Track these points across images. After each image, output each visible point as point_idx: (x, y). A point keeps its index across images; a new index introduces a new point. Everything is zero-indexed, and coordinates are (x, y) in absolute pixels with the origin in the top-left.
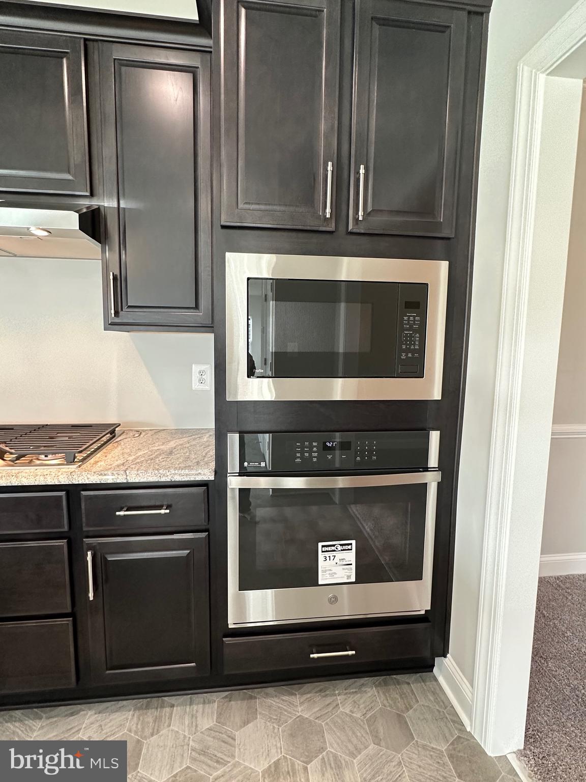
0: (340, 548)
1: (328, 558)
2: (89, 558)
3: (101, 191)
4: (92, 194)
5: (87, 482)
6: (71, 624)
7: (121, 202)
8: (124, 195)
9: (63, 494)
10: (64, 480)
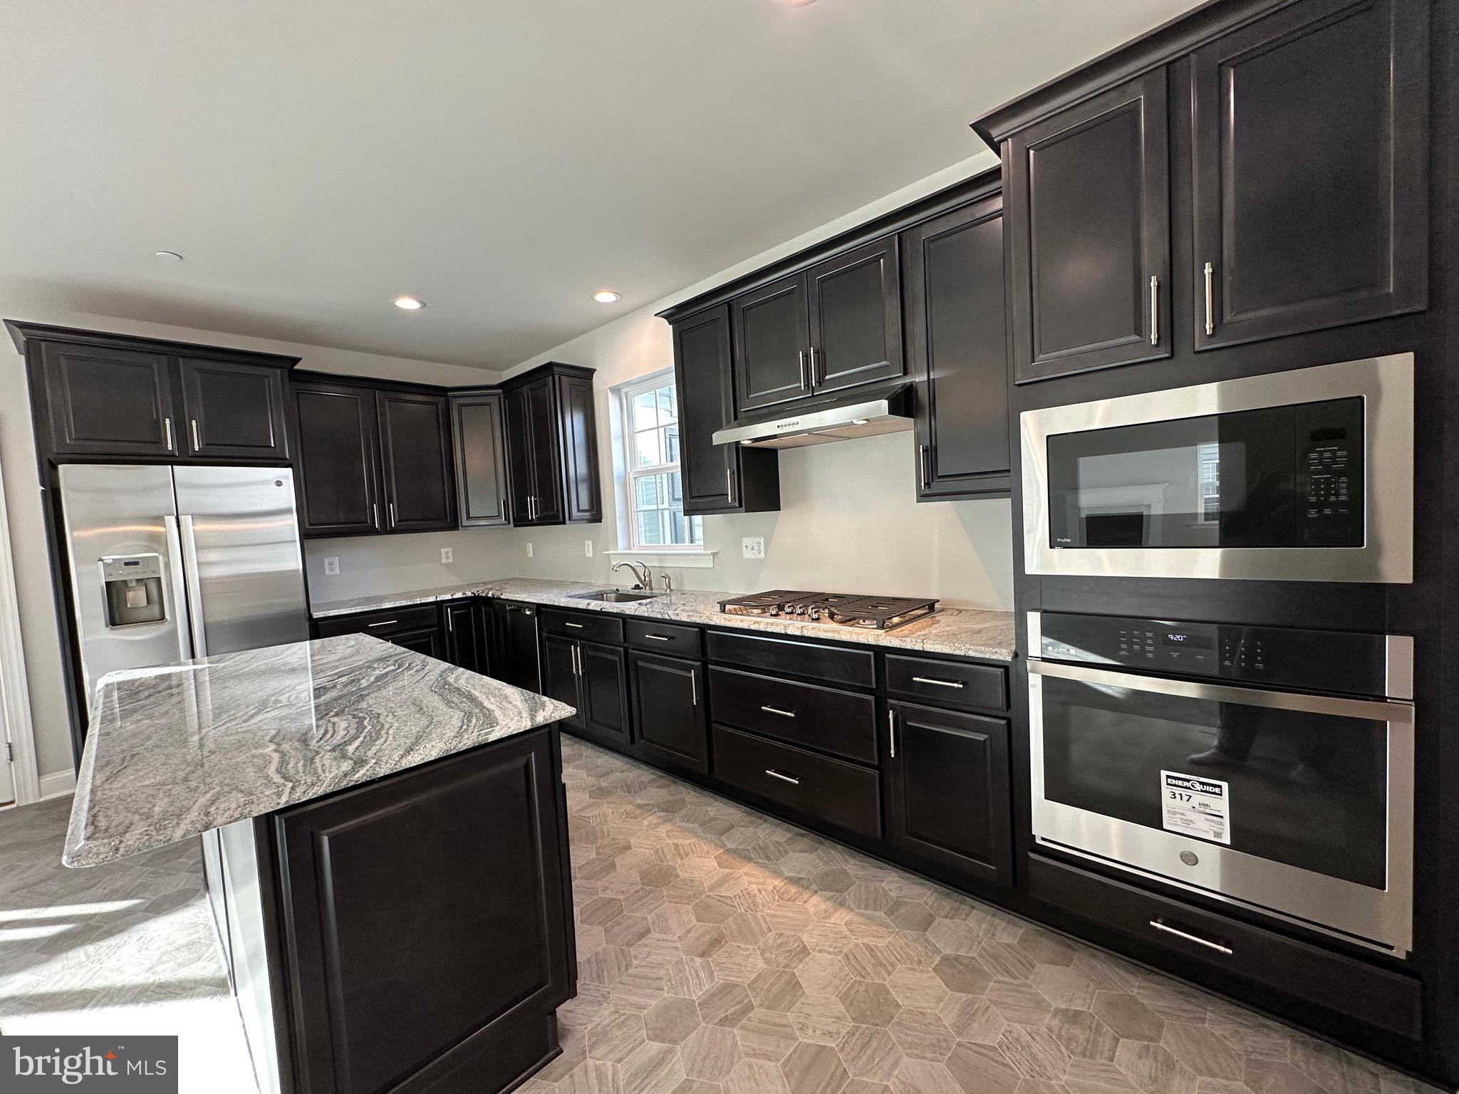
0: (1199, 787)
1: (1178, 797)
2: (891, 716)
3: (913, 370)
4: (905, 373)
5: (889, 645)
6: (877, 775)
7: (931, 373)
8: (933, 368)
9: (871, 653)
10: (872, 642)
